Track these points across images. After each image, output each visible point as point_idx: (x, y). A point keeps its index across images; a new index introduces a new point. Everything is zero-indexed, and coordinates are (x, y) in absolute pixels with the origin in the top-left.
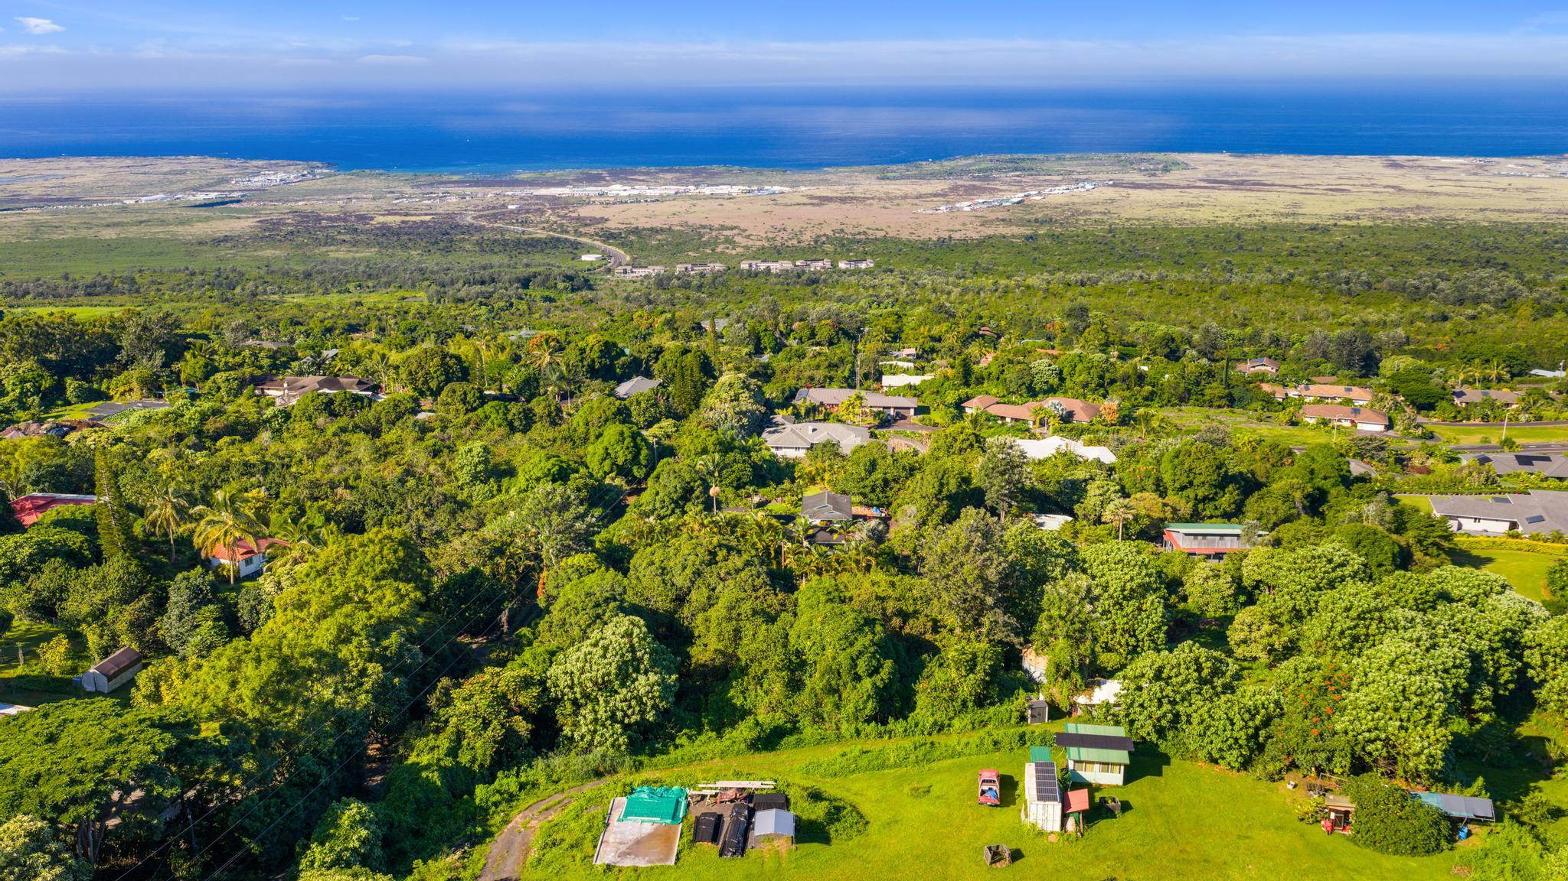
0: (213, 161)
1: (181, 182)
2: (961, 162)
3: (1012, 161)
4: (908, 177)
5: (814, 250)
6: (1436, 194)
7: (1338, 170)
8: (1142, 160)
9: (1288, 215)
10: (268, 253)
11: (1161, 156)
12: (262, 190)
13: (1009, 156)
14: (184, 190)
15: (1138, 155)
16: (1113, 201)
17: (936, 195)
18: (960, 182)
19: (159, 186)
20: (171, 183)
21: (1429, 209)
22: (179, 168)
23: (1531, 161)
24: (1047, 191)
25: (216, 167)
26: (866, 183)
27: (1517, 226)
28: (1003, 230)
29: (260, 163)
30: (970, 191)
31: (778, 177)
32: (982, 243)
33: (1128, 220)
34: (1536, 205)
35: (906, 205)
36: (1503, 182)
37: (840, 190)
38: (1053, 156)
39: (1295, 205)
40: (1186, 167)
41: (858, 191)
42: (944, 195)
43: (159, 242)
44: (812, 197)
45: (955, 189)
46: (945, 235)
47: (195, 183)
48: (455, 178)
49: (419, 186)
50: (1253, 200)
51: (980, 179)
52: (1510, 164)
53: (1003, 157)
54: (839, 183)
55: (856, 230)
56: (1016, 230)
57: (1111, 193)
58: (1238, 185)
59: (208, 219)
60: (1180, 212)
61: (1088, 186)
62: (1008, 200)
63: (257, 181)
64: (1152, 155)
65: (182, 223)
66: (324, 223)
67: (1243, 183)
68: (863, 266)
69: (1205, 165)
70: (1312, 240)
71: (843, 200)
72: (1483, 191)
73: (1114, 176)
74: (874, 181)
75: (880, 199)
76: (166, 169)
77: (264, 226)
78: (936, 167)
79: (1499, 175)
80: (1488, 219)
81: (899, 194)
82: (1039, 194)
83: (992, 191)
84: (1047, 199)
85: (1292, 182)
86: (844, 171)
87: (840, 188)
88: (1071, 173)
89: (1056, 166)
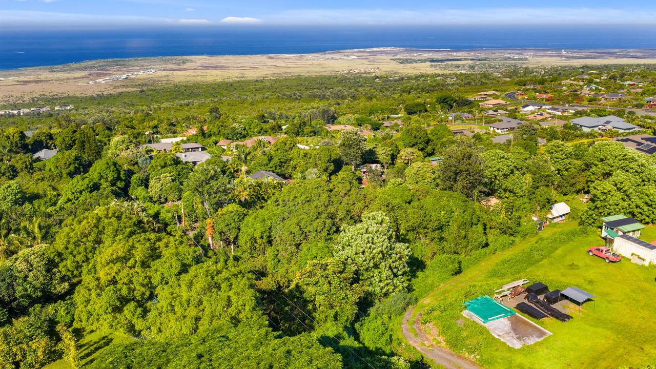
2: (90, 63)
3: (114, 62)
4: (65, 71)
5: (33, 102)
6: (290, 67)
7: (251, 60)
8: (173, 59)
9: (242, 77)
11: (179, 57)
13: (111, 60)
15: (170, 57)
16: (168, 76)
17: (83, 77)
18: (92, 72)
21: (290, 73)
23: (316, 55)
24: (136, 73)
26: (44, 73)
27: (325, 76)
28: (125, 90)
30: (100, 75)
32: (120, 94)
33: (180, 82)
34: (325, 69)
35: (71, 82)
36: (310, 62)
37: (32, 78)
38: (132, 59)
39: (242, 74)
40: (192, 61)
41: (42, 77)
42: (87, 77)
44: (18, 81)
45: (91, 74)
46: (99, 93)
50: (225, 73)
51: (101, 70)
52: (310, 56)
53: (109, 60)
54: (27, 75)
56: (135, 89)
57: (165, 73)
58: (215, 67)
60: (199, 78)
61: (153, 71)
62: (120, 78)
64: (175, 57)
67: (217, 67)
68: (68, 108)
69: (199, 60)
70: (259, 85)
71: (36, 82)
72: (305, 66)
73: (162, 66)
74: (48, 73)
75: (56, 81)
78: (77, 65)
79: (308, 60)
80: (313, 75)
81: (64, 78)
82: (132, 75)
83: (110, 75)
84: (138, 76)
85: (236, 66)
86: (30, 70)
87: (31, 77)
88: (143, 66)
89: (135, 63)
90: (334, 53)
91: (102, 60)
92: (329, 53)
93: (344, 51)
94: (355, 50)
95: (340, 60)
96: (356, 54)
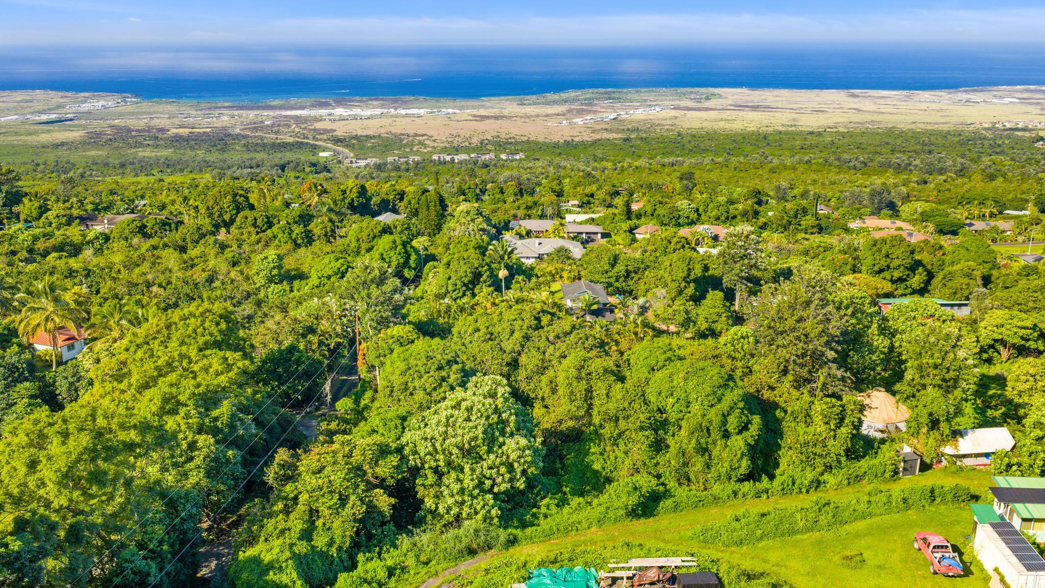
0: (53, 93)
1: (30, 107)
2: (572, 94)
3: (606, 93)
4: (539, 104)
5: (482, 147)
6: (882, 113)
7: (818, 99)
8: (692, 93)
9: (791, 126)
10: (93, 153)
11: (703, 90)
12: (89, 113)
14: (32, 113)
15: (689, 89)
16: (676, 118)
17: (558, 115)
18: (573, 107)
19: (14, 110)
20: (23, 108)
21: (880, 122)
22: (28, 98)
23: (938, 93)
24: (631, 112)
25: (55, 97)
26: (509, 106)
27: (940, 132)
28: (606, 135)
29: (86, 94)
30: (580, 112)
31: (451, 103)
32: (595, 143)
33: (689, 129)
34: (947, 119)
35: (539, 121)
36: (923, 106)
37: (494, 112)
38: (633, 90)
39: (794, 120)
40: (720, 96)
41: (506, 112)
42: (564, 115)
43: (13, 146)
44: (475, 116)
45: (570, 111)
46: (569, 139)
47: (40, 108)
48: (226, 104)
49: (201, 110)
50: (768, 117)
51: (586, 105)
52: (926, 95)
53: (601, 90)
54: (492, 107)
55: (508, 136)
56: (615, 135)
57: (674, 113)
58: (755, 108)
59: (49, 131)
60: (722, 124)
61: (658, 109)
62: (607, 117)
63: (85, 107)
64: (697, 89)
65: (30, 134)
66: (134, 133)
67: (758, 107)
68: (518, 157)
69: (733, 95)
70: (813, 140)
71: (496, 118)
72: (912, 111)
73: (673, 103)
74: (515, 106)
75: (521, 117)
76: (19, 99)
77: (90, 135)
78: (556, 97)
79: (920, 101)
80: (919, 127)
81: (533, 114)
82: (627, 114)
83: (595, 112)
84: (634, 117)
85: (790, 106)
86: (495, 100)
87: (494, 110)
88: (645, 101)
89: (636, 96)
90: (973, 91)
91: (591, 90)
92: (964, 91)
93: (995, 88)
94: (1018, 87)
95: (982, 104)
96: (1019, 95)
